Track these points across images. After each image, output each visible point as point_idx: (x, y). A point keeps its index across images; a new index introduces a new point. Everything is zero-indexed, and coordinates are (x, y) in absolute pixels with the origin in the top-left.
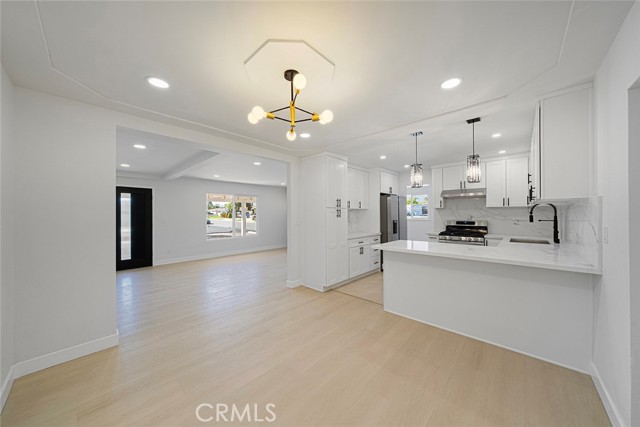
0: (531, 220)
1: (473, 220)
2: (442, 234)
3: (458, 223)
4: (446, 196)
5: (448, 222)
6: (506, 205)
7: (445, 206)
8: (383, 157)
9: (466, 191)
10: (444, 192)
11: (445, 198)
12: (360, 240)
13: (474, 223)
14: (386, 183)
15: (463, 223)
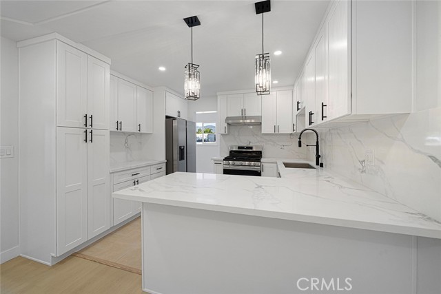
0: (300, 146)
1: (251, 145)
2: (226, 159)
3: (239, 148)
4: (230, 122)
5: (232, 147)
6: (276, 132)
7: (229, 131)
8: (162, 69)
9: (246, 118)
10: (228, 119)
11: (228, 124)
12: (135, 172)
13: (251, 148)
14: (173, 106)
15: (243, 148)
